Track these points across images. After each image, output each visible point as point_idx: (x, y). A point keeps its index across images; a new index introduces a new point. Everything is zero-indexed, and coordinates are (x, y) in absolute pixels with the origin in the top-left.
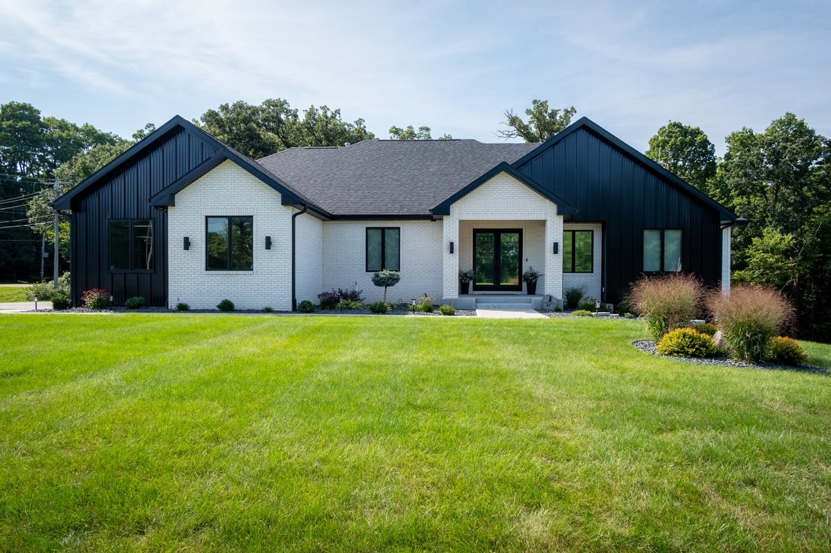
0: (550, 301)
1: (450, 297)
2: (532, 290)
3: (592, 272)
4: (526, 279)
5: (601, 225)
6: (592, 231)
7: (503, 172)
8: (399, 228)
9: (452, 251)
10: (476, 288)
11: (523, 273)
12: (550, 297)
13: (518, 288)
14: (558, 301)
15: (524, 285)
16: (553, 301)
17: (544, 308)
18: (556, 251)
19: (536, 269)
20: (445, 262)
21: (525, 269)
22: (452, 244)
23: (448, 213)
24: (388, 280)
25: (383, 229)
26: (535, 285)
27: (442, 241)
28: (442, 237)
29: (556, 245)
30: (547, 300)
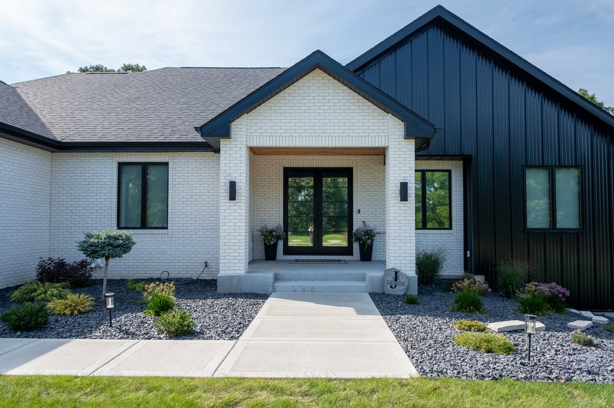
0: (396, 280)
1: (230, 273)
2: (367, 255)
3: (450, 228)
4: (359, 239)
5: (461, 162)
6: (449, 171)
7: (318, 71)
8: (166, 164)
9: (233, 196)
10: (288, 251)
11: (354, 231)
12: (396, 273)
13: (348, 251)
14: (409, 278)
15: (356, 247)
16: (401, 279)
17: (387, 292)
18: (404, 197)
19: (371, 225)
20: (222, 215)
21: (357, 225)
22: (233, 185)
23: (227, 135)
24: (103, 248)
25: (145, 166)
26: (370, 247)
27: (218, 180)
28: (218, 175)
29: (404, 187)
30: (391, 278)
